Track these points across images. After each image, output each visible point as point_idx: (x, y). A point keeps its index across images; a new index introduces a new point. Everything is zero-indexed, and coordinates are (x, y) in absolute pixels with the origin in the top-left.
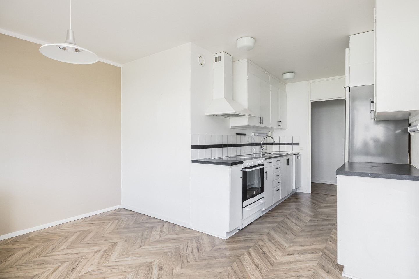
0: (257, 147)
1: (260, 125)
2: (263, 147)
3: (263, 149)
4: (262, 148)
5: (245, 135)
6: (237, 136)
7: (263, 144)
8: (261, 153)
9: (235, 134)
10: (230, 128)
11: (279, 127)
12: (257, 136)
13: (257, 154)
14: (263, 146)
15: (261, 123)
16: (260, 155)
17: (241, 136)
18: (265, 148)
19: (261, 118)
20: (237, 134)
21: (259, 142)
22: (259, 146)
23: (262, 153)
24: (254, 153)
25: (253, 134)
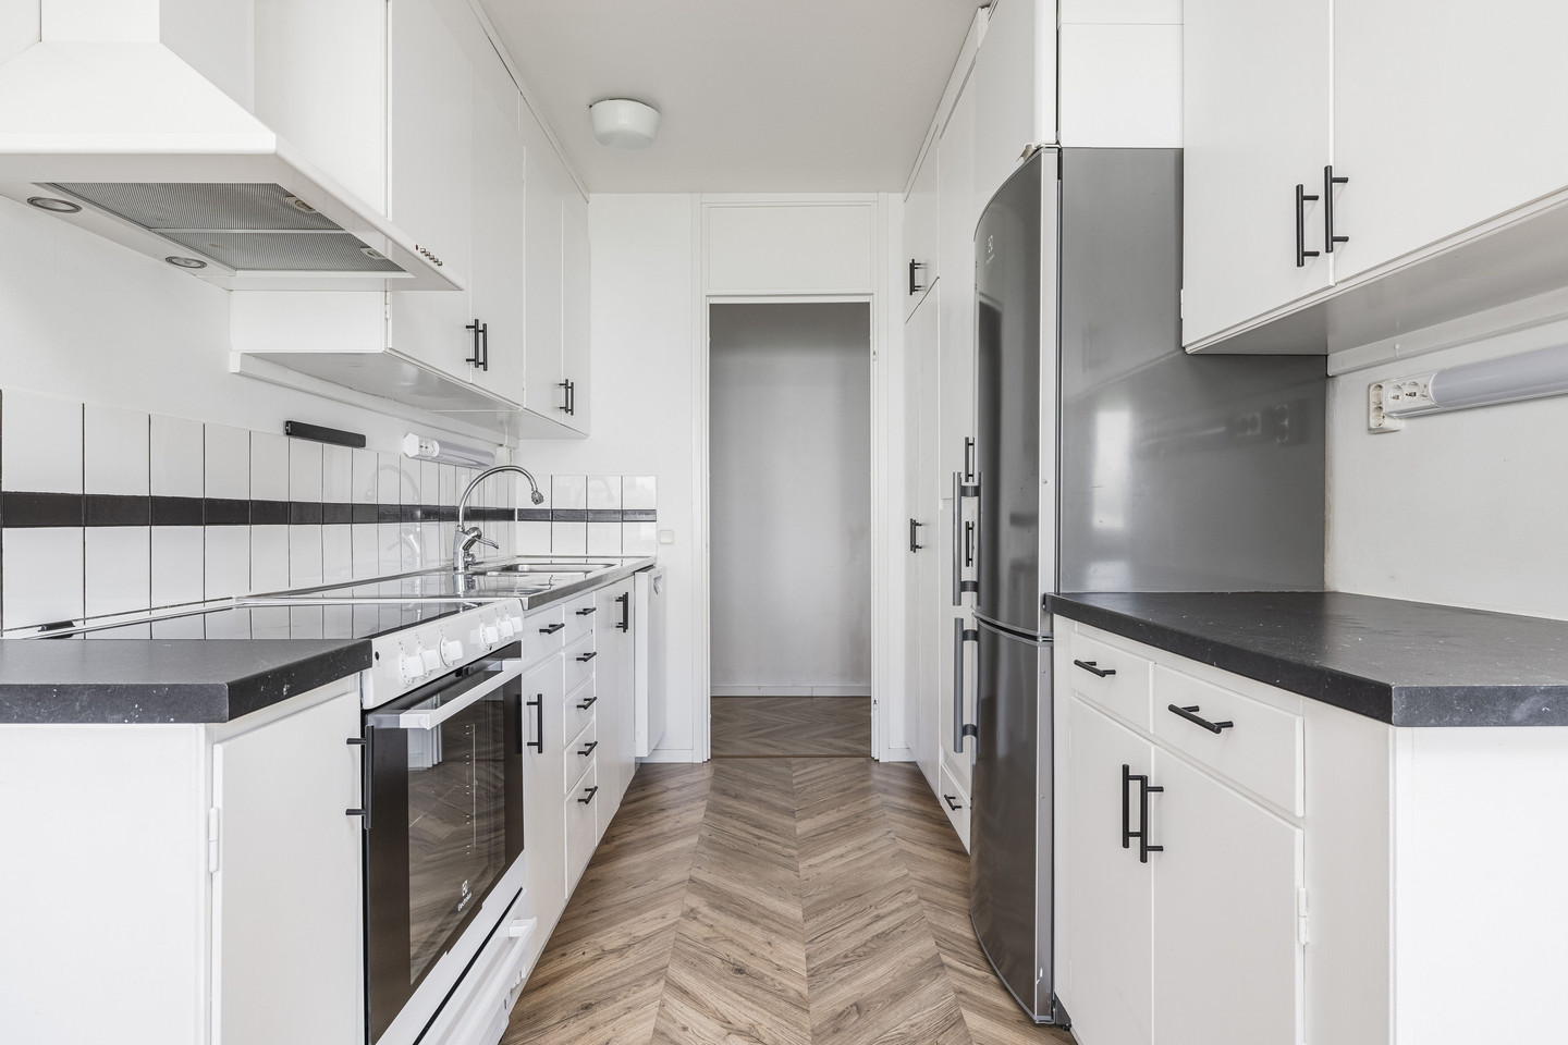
0: (431, 528)
1: (469, 376)
2: (475, 529)
3: (471, 543)
4: (468, 537)
5: (357, 441)
6: (297, 442)
7: (476, 514)
8: (461, 565)
9: (281, 430)
10: (235, 365)
11: (563, 417)
12: (433, 460)
13: (435, 578)
14: (469, 525)
15: (475, 361)
16: (455, 583)
17: (327, 446)
18: (486, 536)
19: (479, 330)
20: (296, 430)
21: (445, 501)
22: (448, 527)
23: (466, 568)
24: (418, 568)
25: (411, 445)
